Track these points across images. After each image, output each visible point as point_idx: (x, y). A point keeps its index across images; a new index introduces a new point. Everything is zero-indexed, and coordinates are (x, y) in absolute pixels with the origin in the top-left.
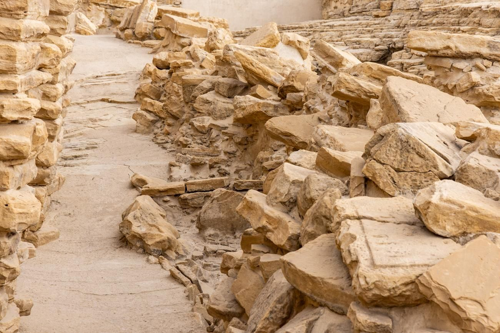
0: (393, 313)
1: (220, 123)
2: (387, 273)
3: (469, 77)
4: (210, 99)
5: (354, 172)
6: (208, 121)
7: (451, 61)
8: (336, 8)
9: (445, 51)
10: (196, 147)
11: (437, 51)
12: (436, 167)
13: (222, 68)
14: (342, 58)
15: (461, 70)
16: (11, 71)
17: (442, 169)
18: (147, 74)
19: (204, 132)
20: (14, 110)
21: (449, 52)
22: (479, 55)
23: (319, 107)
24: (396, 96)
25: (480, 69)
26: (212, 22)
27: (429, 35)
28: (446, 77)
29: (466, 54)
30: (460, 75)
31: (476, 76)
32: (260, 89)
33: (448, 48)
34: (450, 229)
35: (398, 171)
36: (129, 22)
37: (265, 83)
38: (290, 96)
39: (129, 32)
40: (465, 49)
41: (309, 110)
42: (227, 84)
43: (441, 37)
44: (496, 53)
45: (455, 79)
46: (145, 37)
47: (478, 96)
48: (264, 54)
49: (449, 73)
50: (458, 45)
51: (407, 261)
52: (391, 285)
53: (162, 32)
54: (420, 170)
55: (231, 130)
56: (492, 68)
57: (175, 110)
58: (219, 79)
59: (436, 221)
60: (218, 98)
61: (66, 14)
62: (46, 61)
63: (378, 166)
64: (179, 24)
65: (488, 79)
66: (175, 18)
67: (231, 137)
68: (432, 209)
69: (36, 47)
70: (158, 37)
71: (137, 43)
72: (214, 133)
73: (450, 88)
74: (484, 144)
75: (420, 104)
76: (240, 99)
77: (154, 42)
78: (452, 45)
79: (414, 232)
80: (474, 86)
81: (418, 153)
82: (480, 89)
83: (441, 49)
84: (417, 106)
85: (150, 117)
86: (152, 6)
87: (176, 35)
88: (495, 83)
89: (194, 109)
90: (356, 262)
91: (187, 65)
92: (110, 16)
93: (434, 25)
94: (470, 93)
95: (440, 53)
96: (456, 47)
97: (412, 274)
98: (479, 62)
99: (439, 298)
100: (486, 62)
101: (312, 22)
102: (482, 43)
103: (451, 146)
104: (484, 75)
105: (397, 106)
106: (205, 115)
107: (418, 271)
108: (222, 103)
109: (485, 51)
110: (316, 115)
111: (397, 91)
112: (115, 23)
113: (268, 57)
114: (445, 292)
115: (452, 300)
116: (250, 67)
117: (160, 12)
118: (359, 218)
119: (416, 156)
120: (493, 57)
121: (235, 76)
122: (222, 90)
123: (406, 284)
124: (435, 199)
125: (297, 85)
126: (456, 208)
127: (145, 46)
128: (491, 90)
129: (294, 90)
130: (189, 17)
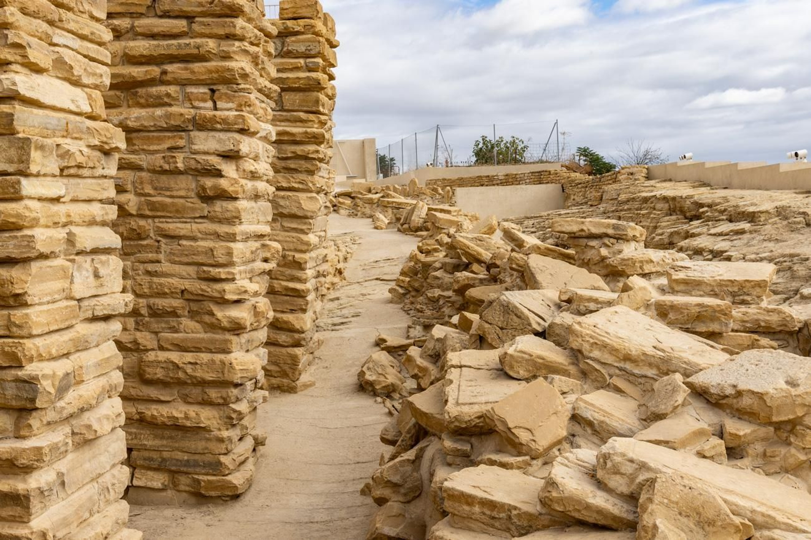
0: (473, 440)
1: (447, 293)
2: (466, 409)
3: (599, 252)
4: (439, 276)
5: (472, 331)
6: (437, 292)
7: (586, 240)
8: (574, 200)
9: (580, 233)
10: (428, 313)
11: (574, 233)
12: (530, 325)
13: (451, 251)
14: (523, 241)
15: (593, 247)
16: (231, 264)
17: (535, 326)
18: (412, 258)
19: (434, 301)
20: (234, 293)
21: (583, 233)
22: (607, 235)
23: (508, 279)
24: (533, 270)
25: (607, 246)
26: (466, 216)
27: (567, 221)
28: (583, 253)
29: (596, 234)
30: (593, 251)
31: (604, 252)
32: (475, 267)
33: (582, 230)
34: (522, 373)
35: (502, 329)
36: (406, 219)
37: (479, 262)
38: (493, 271)
39: (406, 226)
40: (594, 230)
41: (502, 282)
42: (452, 264)
43: (577, 222)
44: (619, 232)
45: (590, 254)
46: (418, 229)
47: (608, 266)
48: (482, 239)
49: (585, 250)
50: (590, 228)
51: (483, 399)
52: (467, 418)
53: (429, 225)
54: (518, 328)
55: (454, 298)
56: (617, 245)
57: (416, 285)
58: (448, 260)
59: (512, 367)
60: (445, 275)
61: (312, 218)
62: (268, 255)
63: (487, 326)
64: (440, 219)
65: (614, 253)
66: (438, 214)
67: (453, 303)
68: (508, 358)
69: (254, 245)
70: (427, 230)
71: (412, 235)
72: (441, 302)
73: (586, 261)
74: (574, 306)
75: (551, 275)
76: (458, 274)
77: (424, 233)
78: (585, 228)
79: (498, 377)
80: (603, 259)
81: (516, 315)
82: (608, 261)
83: (577, 232)
84: (550, 277)
85: (401, 291)
86: (423, 206)
87: (438, 228)
88: (619, 256)
89: (429, 284)
90: (446, 401)
91: (436, 250)
92: (395, 215)
93: (625, 210)
94: (601, 264)
95: (577, 234)
96: (589, 230)
97: (484, 408)
98: (606, 241)
99: (500, 427)
100: (612, 240)
101: (550, 212)
102: (608, 226)
103: (553, 308)
104: (611, 250)
105: (534, 277)
106: (435, 288)
107: (489, 407)
108: (447, 278)
109: (610, 231)
110: (504, 285)
111: (535, 266)
112: (398, 219)
113: (485, 242)
114: (504, 423)
115: (509, 429)
116: (467, 250)
117: (429, 209)
118: (461, 367)
119: (515, 317)
120: (617, 236)
121: (459, 258)
122: (448, 268)
123: (479, 417)
124: (511, 351)
125: (498, 262)
126: (526, 356)
127: (417, 236)
128: (615, 262)
129: (495, 266)
130: (453, 214)
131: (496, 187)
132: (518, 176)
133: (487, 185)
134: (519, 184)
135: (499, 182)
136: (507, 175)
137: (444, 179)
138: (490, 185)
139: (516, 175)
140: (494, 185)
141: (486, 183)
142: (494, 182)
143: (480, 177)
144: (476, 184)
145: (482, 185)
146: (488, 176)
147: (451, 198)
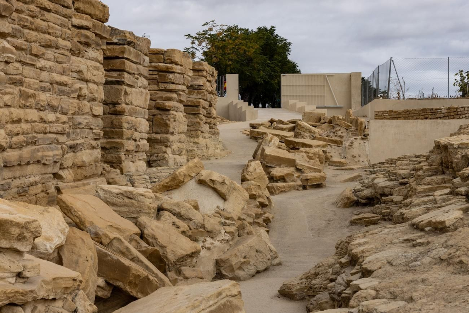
48: (131, 196)
113: (135, 200)
131: (439, 121)
132: (459, 110)
133: (431, 119)
134: (459, 118)
135: (441, 115)
136: (449, 109)
137: (391, 111)
138: (434, 119)
139: (457, 108)
140: (437, 118)
141: (430, 116)
142: (437, 116)
143: (424, 110)
144: (421, 117)
145: (426, 118)
146: (432, 109)
147: (364, 131)
